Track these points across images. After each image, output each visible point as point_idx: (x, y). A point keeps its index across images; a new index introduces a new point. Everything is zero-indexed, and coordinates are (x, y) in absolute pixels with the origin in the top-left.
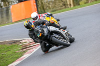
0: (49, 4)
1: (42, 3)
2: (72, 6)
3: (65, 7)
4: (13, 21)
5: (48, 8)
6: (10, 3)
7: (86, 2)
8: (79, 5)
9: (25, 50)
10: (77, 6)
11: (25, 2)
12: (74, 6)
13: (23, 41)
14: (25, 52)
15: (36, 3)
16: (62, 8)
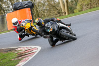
0: (44, 12)
1: (37, 11)
2: (67, 14)
3: (60, 15)
4: (9, 29)
5: (43, 16)
6: (6, 11)
7: (80, 10)
8: (74, 13)
9: (20, 58)
10: (71, 14)
11: (20, 10)
12: (69, 14)
13: (19, 49)
14: (20, 60)
15: (31, 11)
16: (57, 16)
